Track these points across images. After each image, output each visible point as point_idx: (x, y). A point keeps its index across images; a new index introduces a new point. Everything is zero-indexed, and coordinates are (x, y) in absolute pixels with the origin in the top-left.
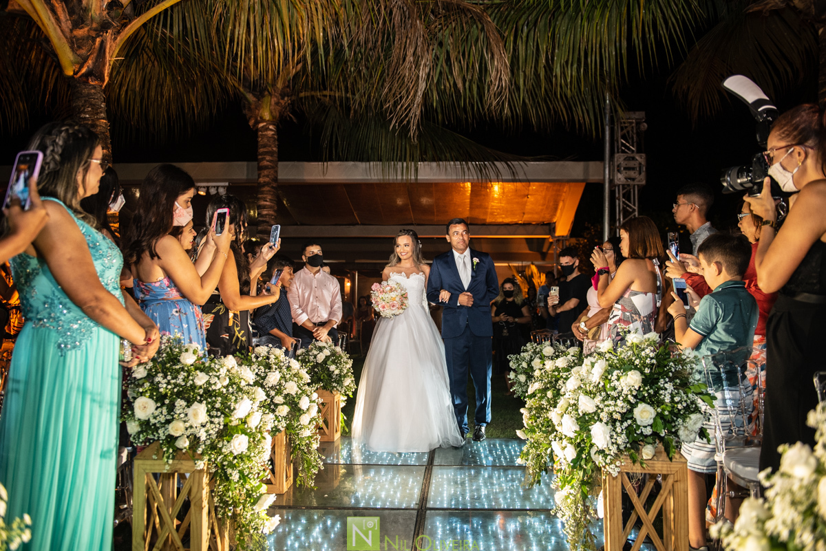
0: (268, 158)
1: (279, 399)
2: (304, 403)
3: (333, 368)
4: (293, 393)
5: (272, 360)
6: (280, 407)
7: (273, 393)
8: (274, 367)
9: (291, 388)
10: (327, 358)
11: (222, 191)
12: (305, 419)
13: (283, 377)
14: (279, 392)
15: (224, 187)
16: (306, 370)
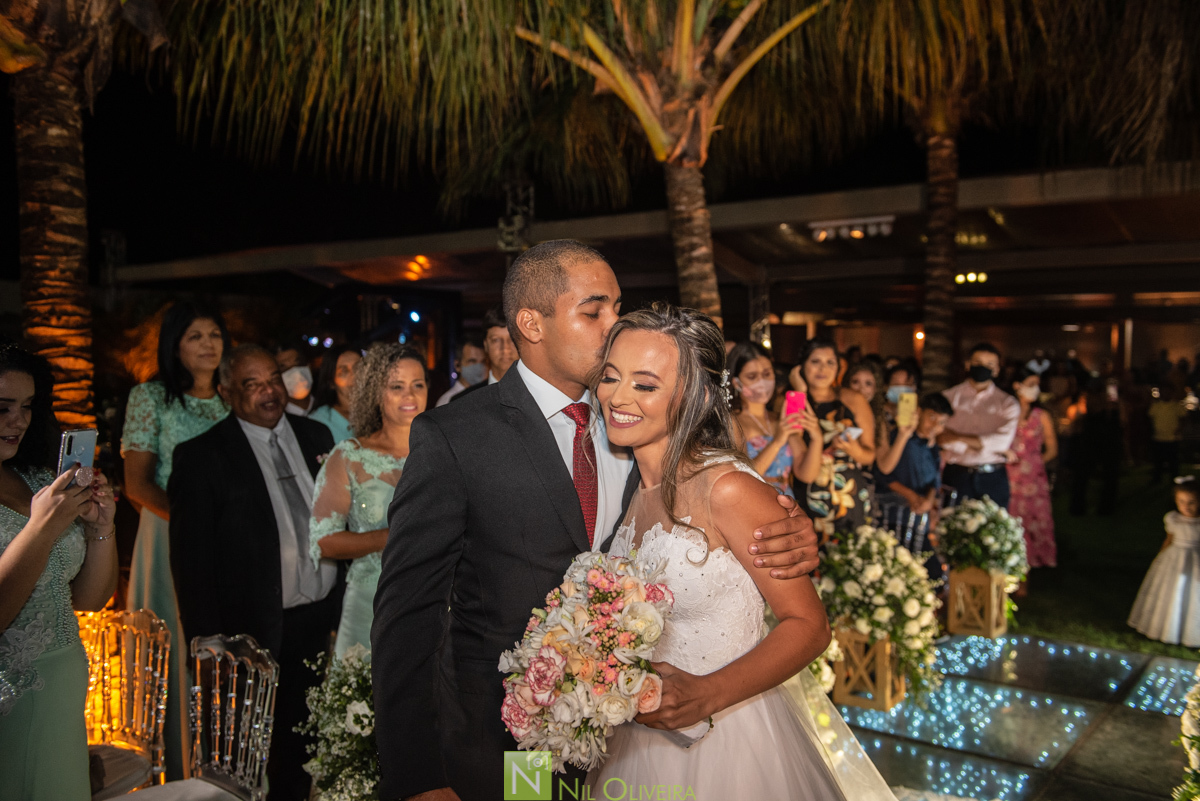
0: (942, 190)
1: (879, 600)
2: (912, 607)
3: (990, 540)
4: (898, 594)
5: (875, 546)
6: (880, 610)
7: (871, 592)
8: (876, 558)
9: (897, 587)
10: (982, 527)
11: (886, 230)
12: (912, 628)
13: (886, 573)
14: (879, 591)
15: (888, 223)
16: (922, 561)
